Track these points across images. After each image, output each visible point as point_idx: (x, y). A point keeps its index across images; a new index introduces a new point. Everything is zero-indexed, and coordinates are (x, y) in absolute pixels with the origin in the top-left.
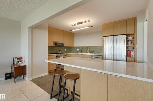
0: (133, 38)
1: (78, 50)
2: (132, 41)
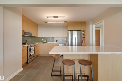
0: (84, 33)
1: (43, 40)
2: (84, 34)
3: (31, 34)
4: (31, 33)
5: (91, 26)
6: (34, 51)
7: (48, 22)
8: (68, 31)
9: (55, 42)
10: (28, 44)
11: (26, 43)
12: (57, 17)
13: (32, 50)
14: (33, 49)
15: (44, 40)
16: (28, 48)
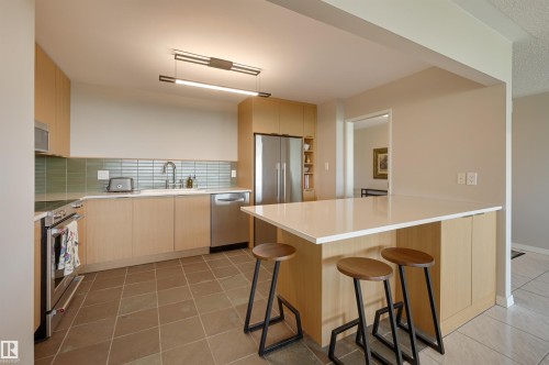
0: (310, 149)
1: (102, 174)
2: (308, 154)
3: (45, 138)
5: (339, 124)
6: (77, 248)
7: (178, 82)
8: (255, 134)
9: (181, 186)
12: (226, 65)
13: (70, 243)
16: (49, 231)
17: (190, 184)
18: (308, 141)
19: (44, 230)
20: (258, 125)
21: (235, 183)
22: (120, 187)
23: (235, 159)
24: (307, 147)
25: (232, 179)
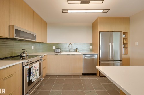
1: (54, 48)
3: (34, 37)
4: (33, 35)
6: (38, 72)
8: (99, 32)
9: (74, 51)
10: (27, 56)
11: (24, 55)
13: (34, 71)
14: (38, 68)
15: (57, 48)
16: (24, 67)
17: (76, 51)
18: (124, 33)
19: (23, 67)
20: (101, 28)
21: (92, 50)
22: (57, 51)
23: (92, 42)
24: (124, 36)
25: (90, 49)
